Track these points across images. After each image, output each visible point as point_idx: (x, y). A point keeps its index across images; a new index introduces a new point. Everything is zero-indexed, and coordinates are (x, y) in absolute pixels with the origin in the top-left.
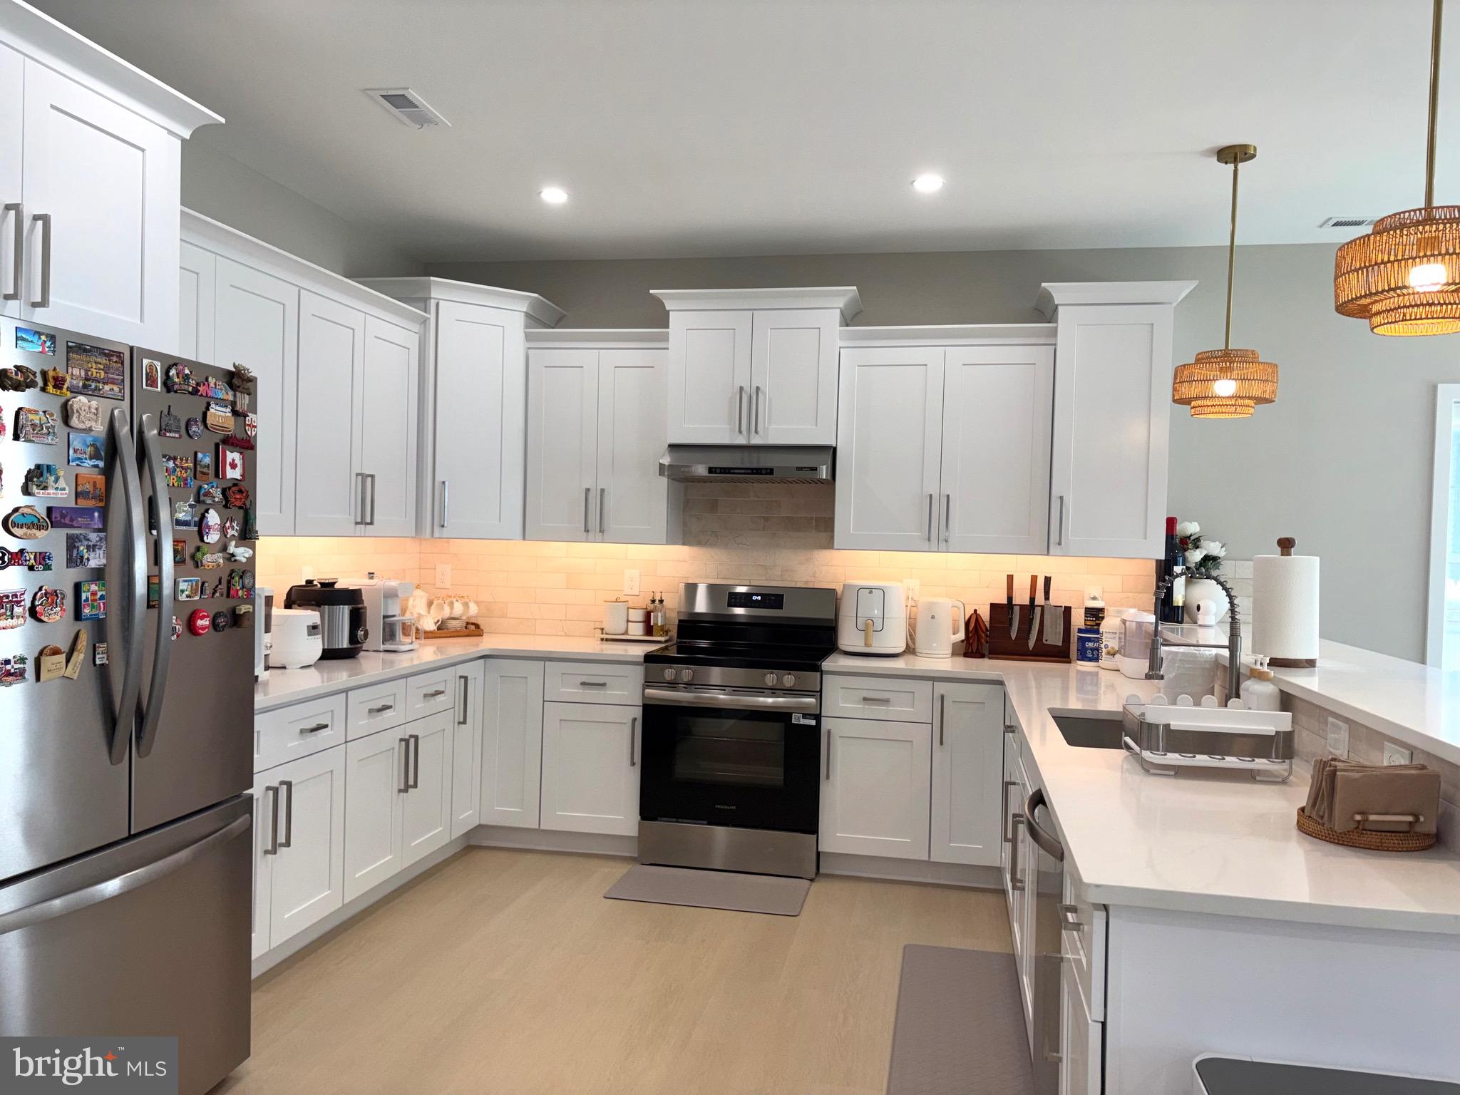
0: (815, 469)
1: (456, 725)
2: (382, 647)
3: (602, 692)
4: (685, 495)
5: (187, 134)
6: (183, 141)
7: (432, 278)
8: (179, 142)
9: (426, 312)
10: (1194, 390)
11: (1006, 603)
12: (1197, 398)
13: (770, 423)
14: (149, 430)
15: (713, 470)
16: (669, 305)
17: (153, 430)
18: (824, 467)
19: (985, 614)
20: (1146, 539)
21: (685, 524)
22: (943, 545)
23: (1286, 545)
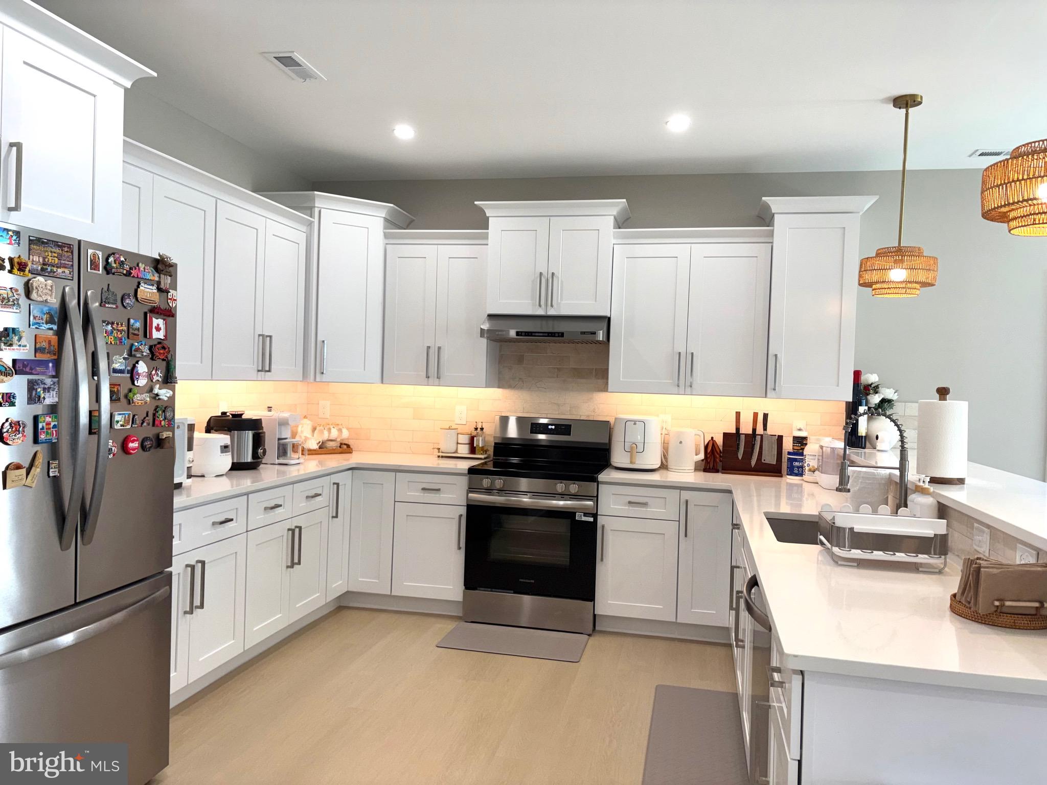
0: (594, 333)
1: (330, 519)
2: (277, 461)
3: (438, 495)
4: (500, 351)
5: (128, 84)
6: (126, 90)
7: (316, 192)
8: (123, 90)
9: (311, 217)
10: (874, 276)
11: (735, 432)
12: (877, 283)
13: (562, 299)
14: (93, 303)
15: (520, 333)
16: (488, 213)
17: (96, 303)
18: (601, 332)
19: (719, 440)
20: (838, 386)
21: (500, 373)
22: (688, 390)
23: (943, 393)
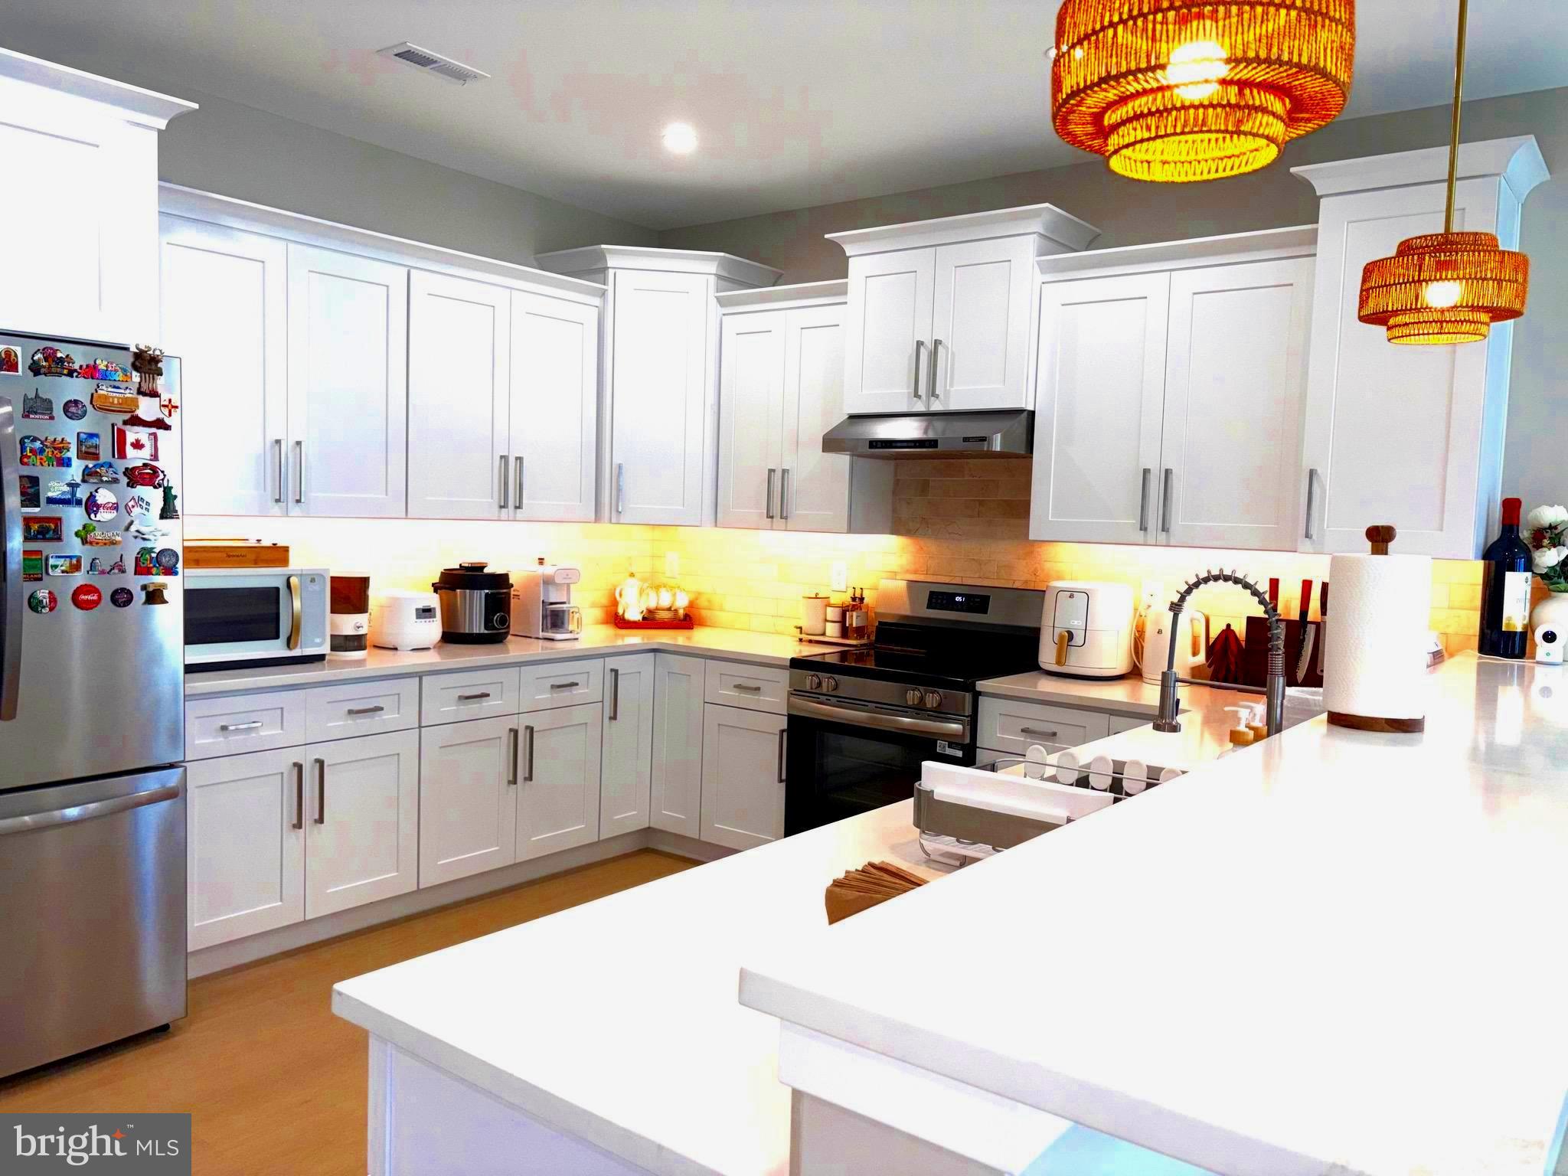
0: (983, 439)
1: (606, 720)
2: (541, 634)
3: (757, 697)
5: (162, 124)
6: (160, 131)
7: (603, 246)
8: (156, 133)
9: (604, 284)
12: (1395, 313)
13: (951, 385)
15: (874, 444)
16: (849, 250)
20: (1442, 530)
21: (894, 511)
22: (1162, 537)
23: (1380, 538)
